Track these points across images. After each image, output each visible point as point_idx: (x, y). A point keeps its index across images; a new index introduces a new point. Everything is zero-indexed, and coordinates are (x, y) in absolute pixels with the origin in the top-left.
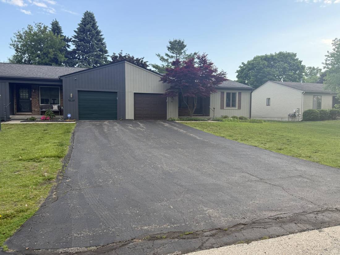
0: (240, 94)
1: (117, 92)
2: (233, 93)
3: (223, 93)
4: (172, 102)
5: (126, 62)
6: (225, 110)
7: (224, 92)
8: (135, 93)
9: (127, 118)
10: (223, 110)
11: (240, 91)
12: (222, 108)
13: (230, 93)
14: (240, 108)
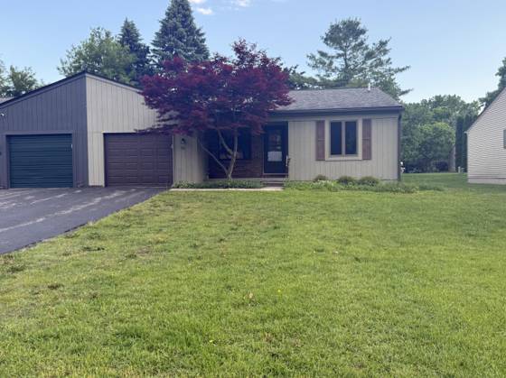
0: (367, 123)
1: (70, 134)
2: (347, 123)
3: (320, 125)
4: (183, 148)
5: (87, 75)
6: (328, 164)
7: (323, 122)
8: (105, 134)
9: (91, 184)
10: (322, 162)
11: (367, 117)
12: (320, 157)
13: (340, 123)
14: (367, 155)
